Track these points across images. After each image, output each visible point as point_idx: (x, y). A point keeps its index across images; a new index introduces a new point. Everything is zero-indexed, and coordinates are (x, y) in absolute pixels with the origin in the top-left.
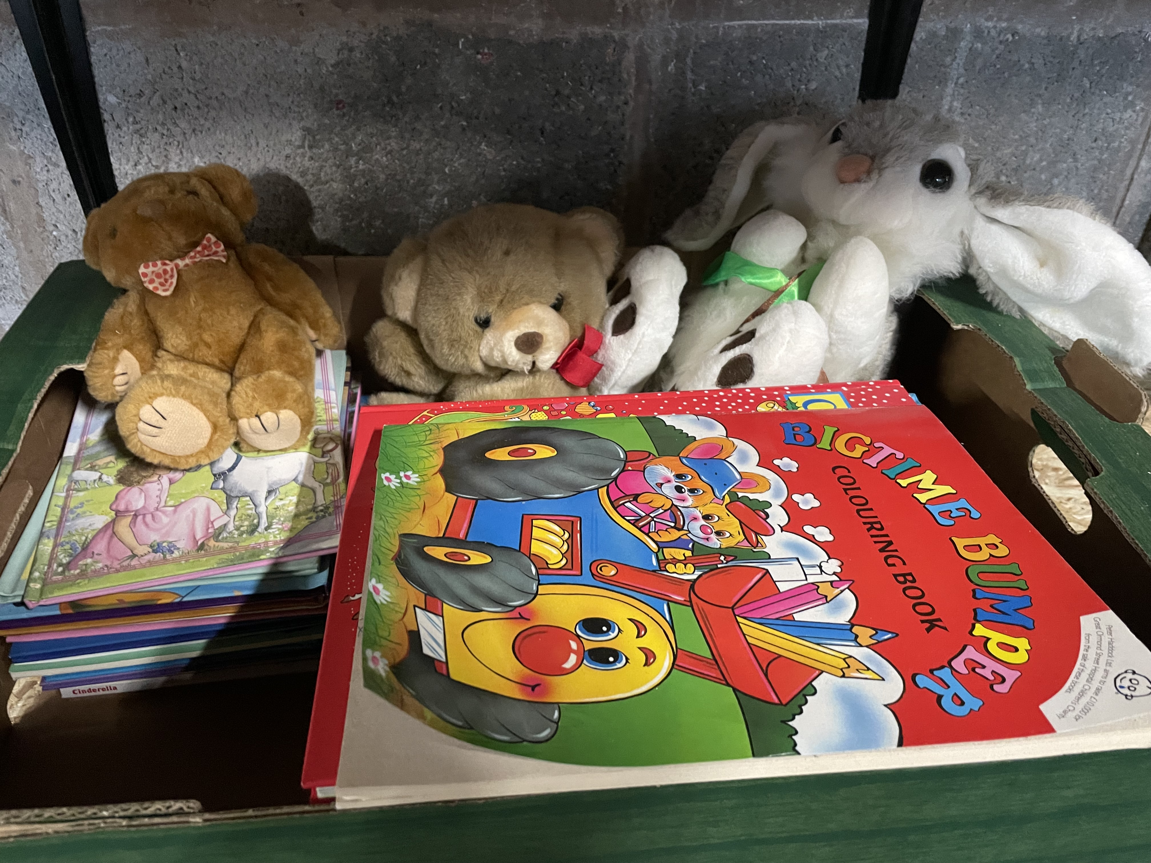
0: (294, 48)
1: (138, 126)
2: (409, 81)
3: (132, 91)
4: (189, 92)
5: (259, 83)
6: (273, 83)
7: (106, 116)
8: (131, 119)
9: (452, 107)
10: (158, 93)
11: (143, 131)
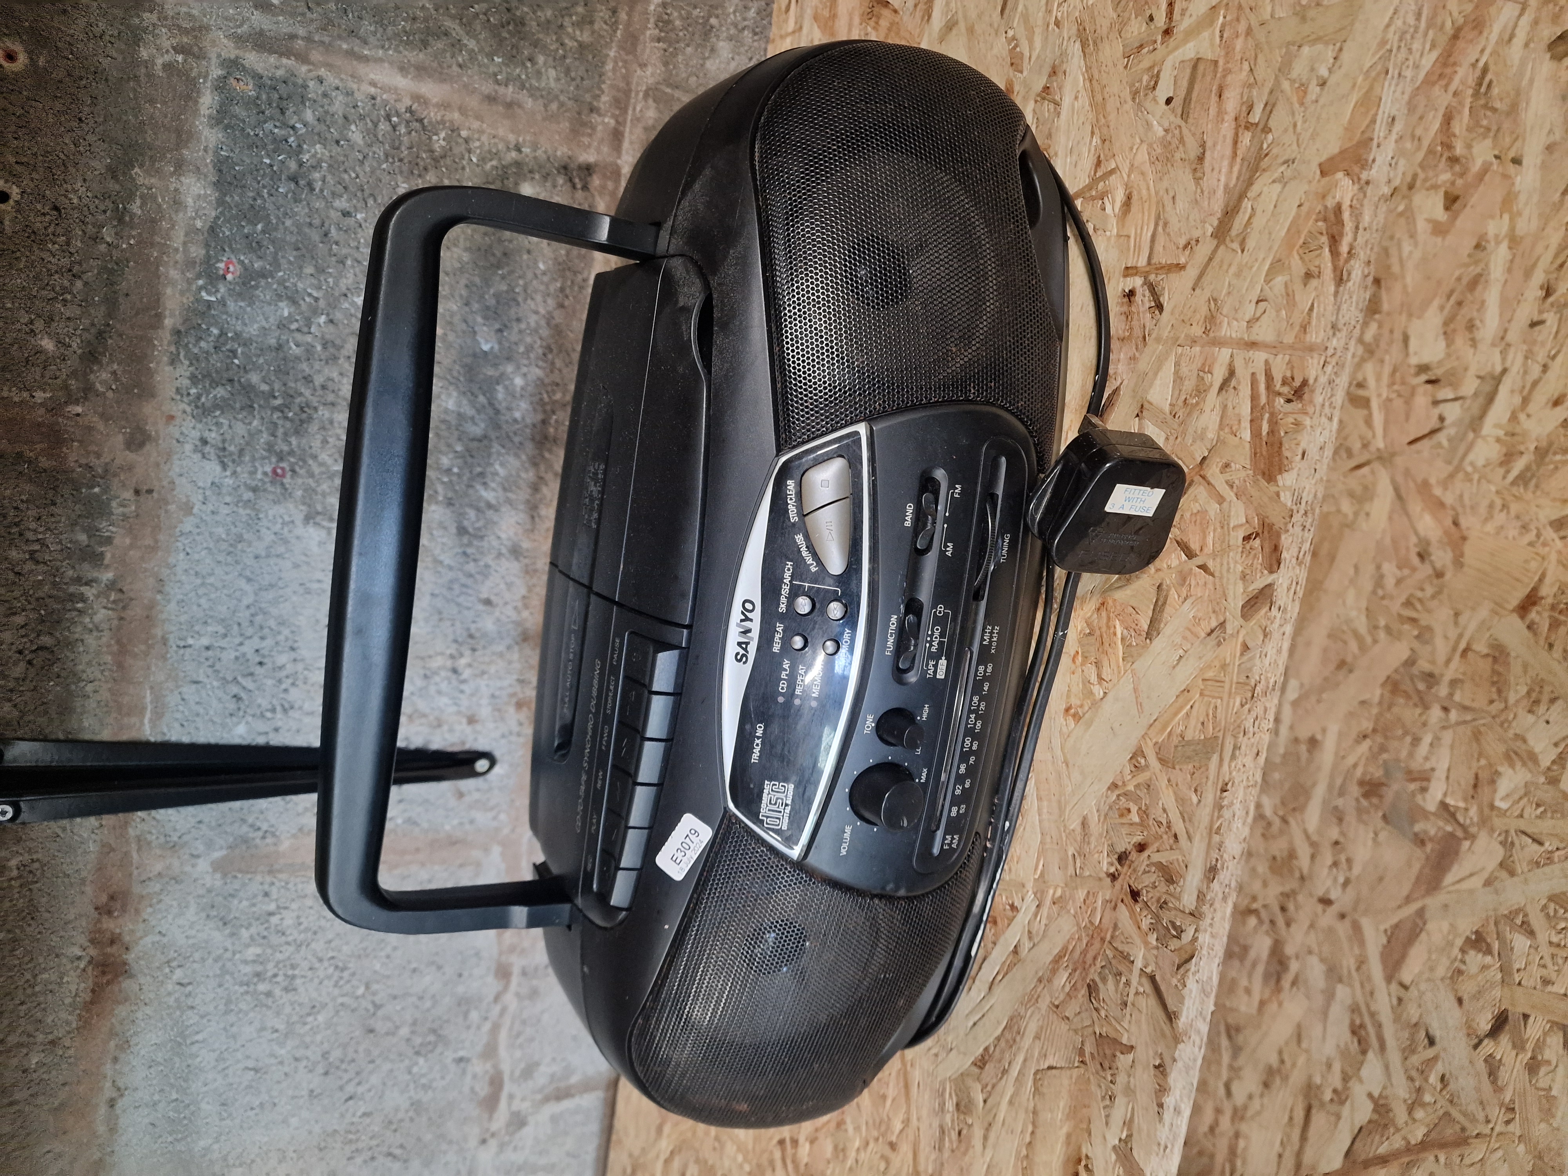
0: (195, 511)
1: (279, 708)
2: (254, 378)
3: (232, 706)
4: (241, 644)
5: (237, 562)
6: (240, 546)
7: (261, 741)
8: (269, 715)
9: (298, 330)
10: (239, 678)
11: (287, 706)
